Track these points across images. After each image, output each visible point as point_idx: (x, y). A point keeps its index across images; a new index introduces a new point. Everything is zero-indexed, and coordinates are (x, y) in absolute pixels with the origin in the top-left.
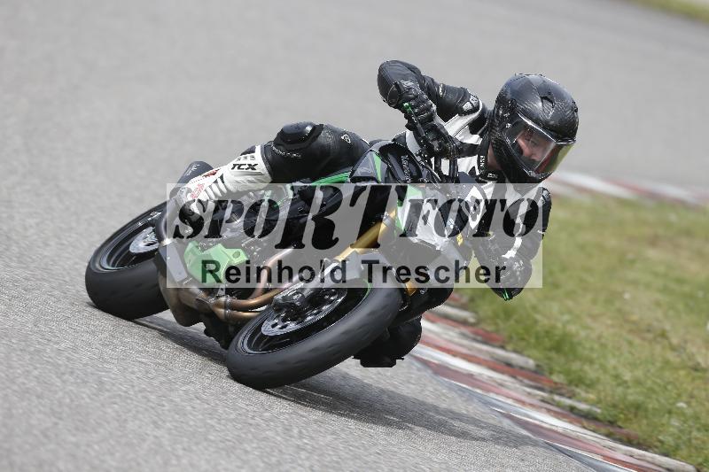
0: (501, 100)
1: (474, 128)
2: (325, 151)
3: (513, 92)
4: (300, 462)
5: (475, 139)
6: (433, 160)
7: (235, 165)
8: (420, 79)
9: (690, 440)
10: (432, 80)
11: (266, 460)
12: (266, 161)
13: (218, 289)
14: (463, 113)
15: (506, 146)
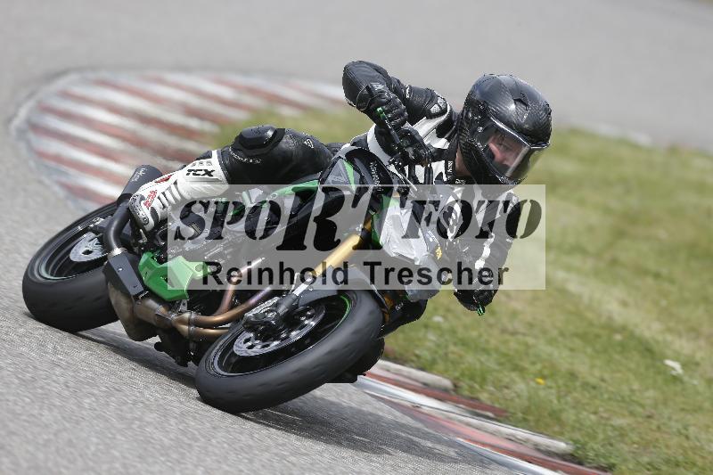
0: (470, 102)
1: (441, 131)
2: (287, 157)
3: (483, 94)
4: (54, 378)
5: (442, 143)
6: (406, 168)
7: (190, 171)
8: (388, 80)
9: (446, 354)
10: (398, 81)
11: (20, 376)
12: (224, 167)
13: (179, 304)
14: (431, 116)
15: (477, 150)
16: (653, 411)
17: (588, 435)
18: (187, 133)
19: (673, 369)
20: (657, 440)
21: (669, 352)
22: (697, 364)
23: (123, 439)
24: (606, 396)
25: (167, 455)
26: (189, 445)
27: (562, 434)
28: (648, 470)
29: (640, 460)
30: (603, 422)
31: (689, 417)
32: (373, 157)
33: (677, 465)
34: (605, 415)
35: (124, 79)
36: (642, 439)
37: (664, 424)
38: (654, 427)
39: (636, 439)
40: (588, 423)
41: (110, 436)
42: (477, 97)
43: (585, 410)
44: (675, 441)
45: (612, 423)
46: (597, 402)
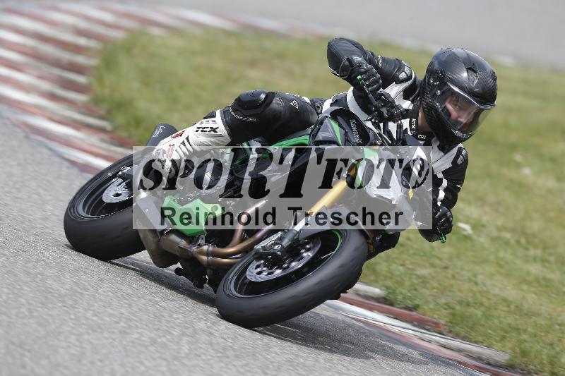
1: (407, 94)
2: (276, 116)
3: (441, 63)
5: (407, 105)
6: (381, 125)
7: (199, 128)
8: (364, 53)
10: (372, 54)
13: (199, 238)
14: (399, 82)
15: (436, 110)
16: (448, 263)
17: (397, 282)
18: (78, 49)
19: (464, 230)
20: (452, 286)
21: (461, 217)
22: (483, 226)
23: (29, 289)
24: (411, 252)
25: (64, 302)
26: (82, 293)
27: (376, 282)
28: (446, 309)
29: (439, 302)
30: (409, 272)
31: (477, 268)
32: (353, 116)
33: (468, 305)
34: (411, 267)
35: (27, 8)
36: (440, 285)
37: (458, 273)
38: (449, 276)
39: (435, 285)
40: (398, 273)
41: (19, 287)
42: (436, 66)
43: (396, 263)
44: (466, 286)
45: (415, 272)
46: (405, 257)
